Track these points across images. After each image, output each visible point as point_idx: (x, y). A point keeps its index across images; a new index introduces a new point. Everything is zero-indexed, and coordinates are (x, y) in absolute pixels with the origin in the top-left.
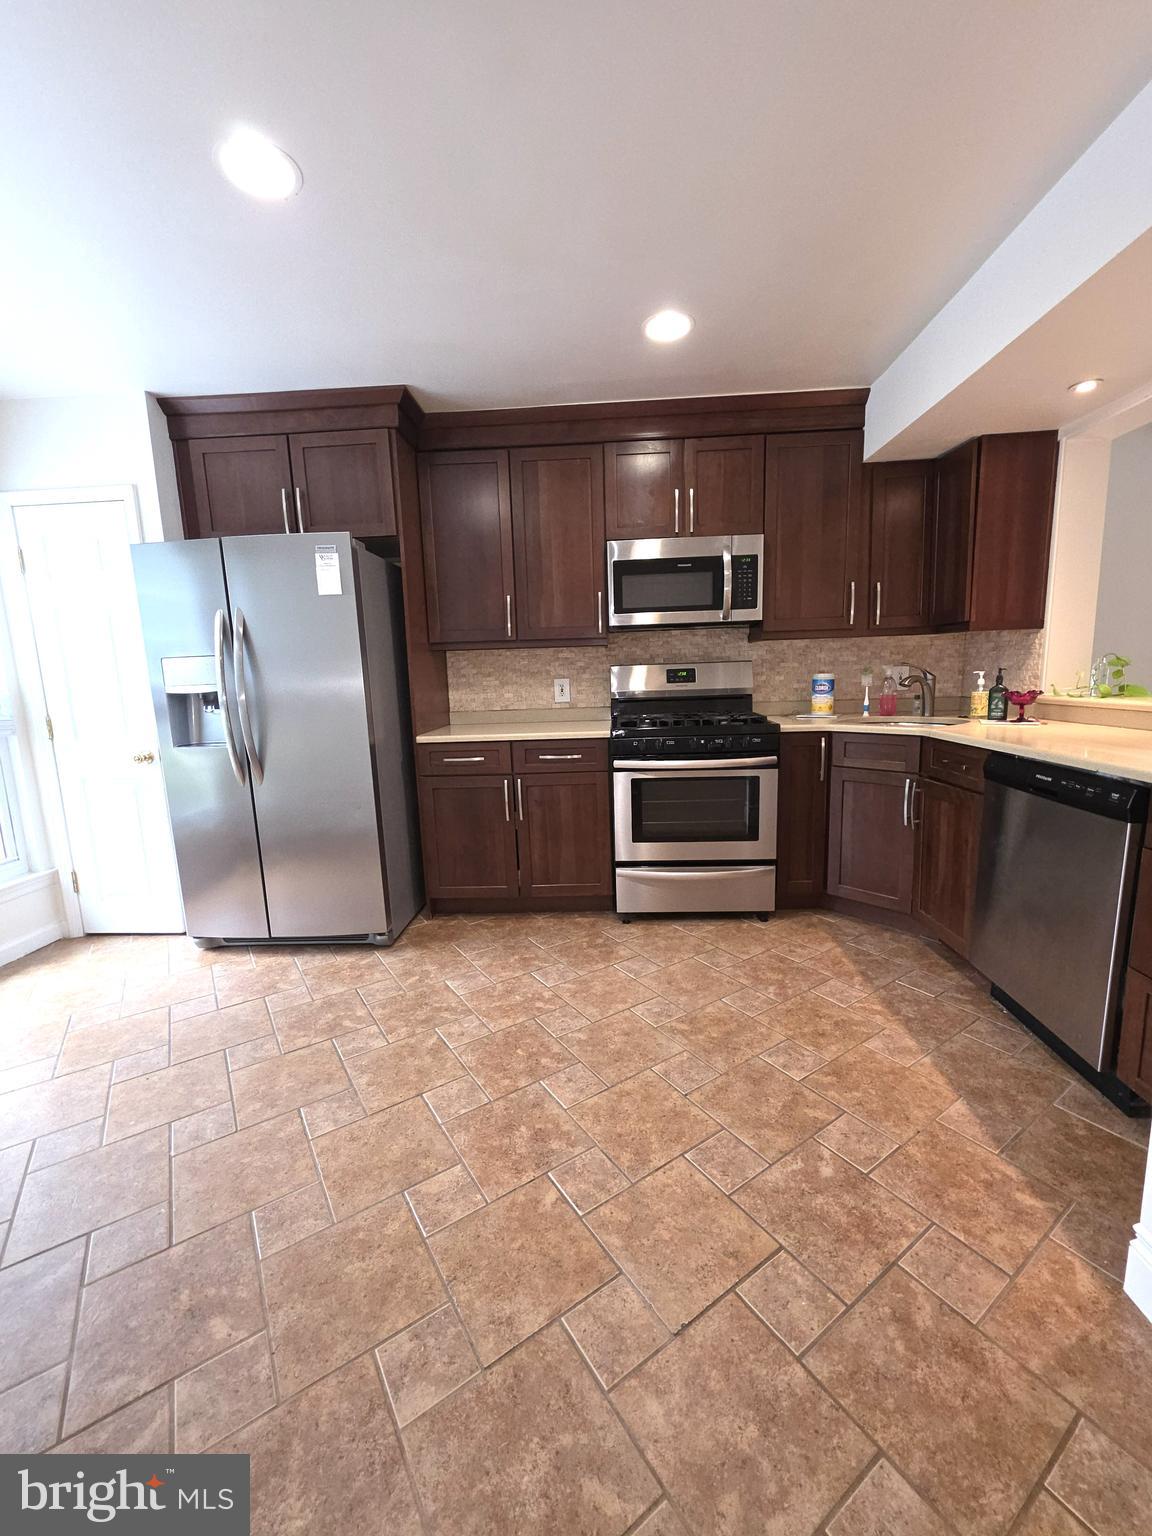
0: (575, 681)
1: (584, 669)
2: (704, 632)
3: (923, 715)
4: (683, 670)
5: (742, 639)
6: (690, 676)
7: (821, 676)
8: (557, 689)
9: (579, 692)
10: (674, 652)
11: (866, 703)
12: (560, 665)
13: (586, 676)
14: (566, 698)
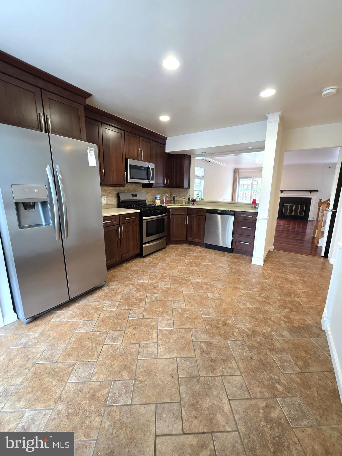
0: (107, 197)
1: (109, 193)
2: (134, 184)
3: (173, 204)
4: (134, 194)
5: (141, 187)
6: (136, 196)
7: (157, 196)
8: (103, 199)
9: (108, 200)
10: (129, 189)
11: (164, 202)
12: (103, 192)
13: (110, 195)
14: (105, 202)
